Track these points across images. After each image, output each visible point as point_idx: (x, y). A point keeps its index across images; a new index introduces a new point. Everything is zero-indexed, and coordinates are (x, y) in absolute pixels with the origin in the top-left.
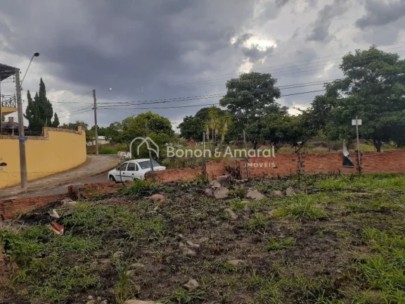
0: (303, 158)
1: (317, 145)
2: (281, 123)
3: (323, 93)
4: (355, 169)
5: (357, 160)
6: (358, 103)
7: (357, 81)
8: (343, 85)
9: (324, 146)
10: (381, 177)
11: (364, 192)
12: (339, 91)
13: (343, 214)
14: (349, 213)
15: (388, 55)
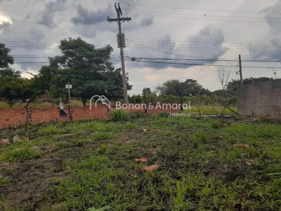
0: (31, 111)
1: (45, 101)
2: (15, 85)
3: (48, 64)
4: (68, 117)
5: (69, 112)
6: (71, 73)
7: (71, 59)
8: (62, 60)
9: (50, 102)
10: (83, 122)
11: (71, 133)
12: (59, 64)
13: (53, 152)
14: (57, 150)
15: (88, 44)
